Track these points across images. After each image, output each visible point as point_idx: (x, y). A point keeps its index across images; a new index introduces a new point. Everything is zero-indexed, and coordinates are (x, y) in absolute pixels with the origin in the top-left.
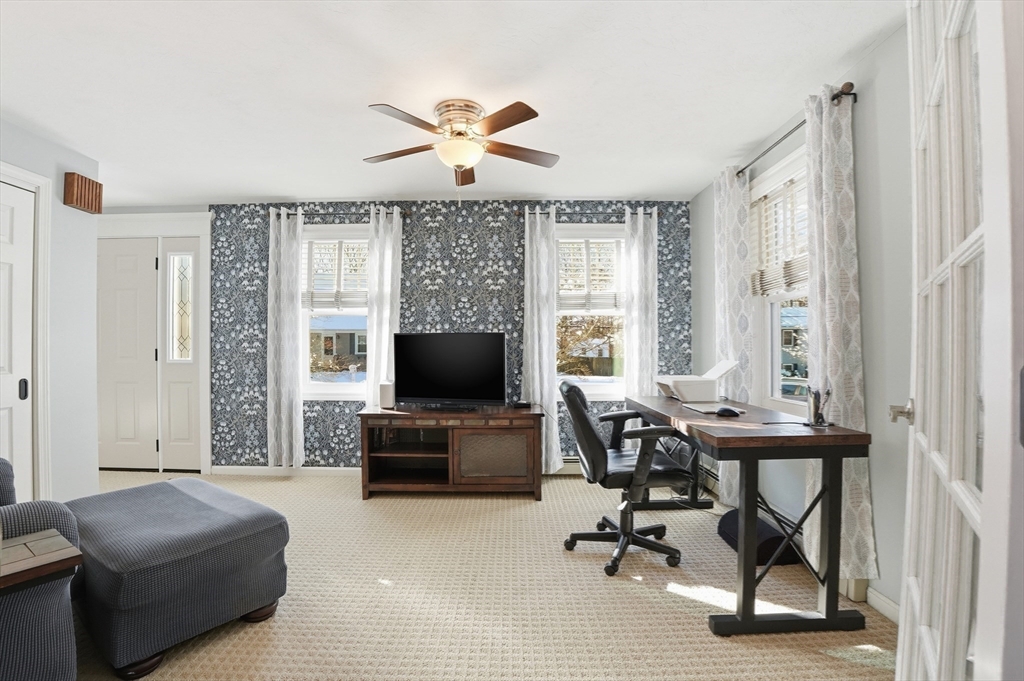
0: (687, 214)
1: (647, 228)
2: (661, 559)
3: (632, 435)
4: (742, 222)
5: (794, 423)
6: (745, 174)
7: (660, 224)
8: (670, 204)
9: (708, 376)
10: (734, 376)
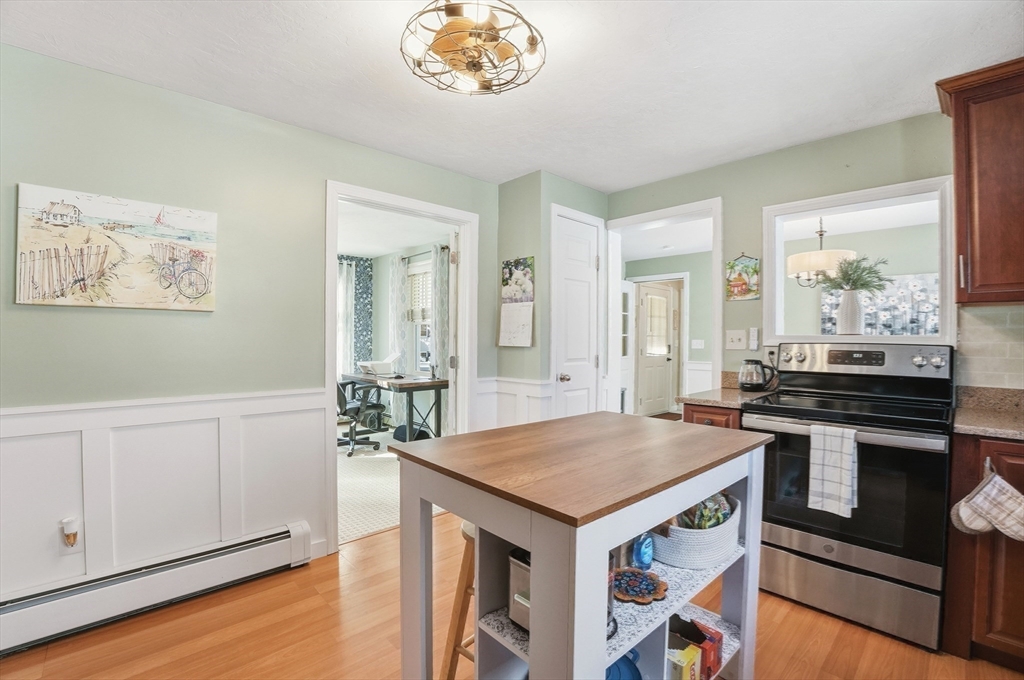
0: (371, 266)
1: (348, 273)
2: (371, 447)
3: (359, 389)
4: (403, 284)
5: (425, 379)
6: (406, 260)
7: (356, 271)
8: (362, 259)
9: (386, 361)
10: (399, 361)
